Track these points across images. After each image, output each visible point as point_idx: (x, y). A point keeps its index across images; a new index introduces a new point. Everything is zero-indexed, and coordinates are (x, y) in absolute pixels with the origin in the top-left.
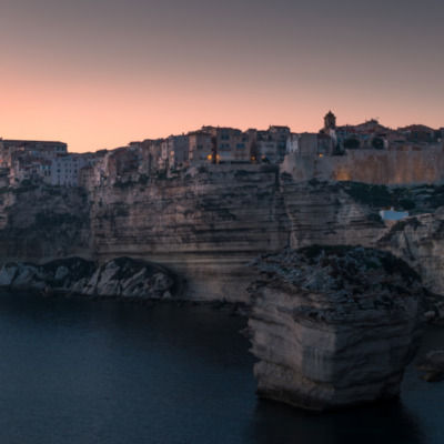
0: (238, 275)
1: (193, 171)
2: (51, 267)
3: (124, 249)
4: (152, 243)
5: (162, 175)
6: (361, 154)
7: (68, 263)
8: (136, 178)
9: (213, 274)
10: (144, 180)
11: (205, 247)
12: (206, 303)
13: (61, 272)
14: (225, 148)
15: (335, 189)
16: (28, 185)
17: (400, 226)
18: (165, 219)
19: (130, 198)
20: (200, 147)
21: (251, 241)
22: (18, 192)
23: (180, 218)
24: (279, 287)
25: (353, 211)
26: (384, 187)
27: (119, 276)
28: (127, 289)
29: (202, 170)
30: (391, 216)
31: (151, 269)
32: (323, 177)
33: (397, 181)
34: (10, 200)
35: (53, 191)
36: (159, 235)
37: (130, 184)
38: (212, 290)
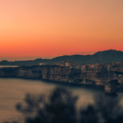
0: (102, 82)
1: (96, 69)
2: (76, 80)
3: (86, 78)
4: (90, 77)
5: (92, 69)
6: (116, 68)
7: (78, 79)
8: (88, 69)
9: (98, 82)
10: (89, 69)
11: (98, 78)
12: (98, 85)
13: (77, 81)
14: (100, 66)
15: (113, 72)
16: (73, 69)
17: (120, 77)
18: (92, 75)
19: (88, 72)
20: (97, 66)
21: (103, 78)
22: (71, 70)
23: (94, 75)
24: (107, 85)
25: (115, 75)
26: (119, 72)
27: (86, 82)
28: (87, 83)
29: (97, 69)
30: (120, 75)
31: (90, 81)
32: (112, 71)
33: (121, 71)
34: (70, 71)
35: (76, 70)
36: (91, 76)
37: (88, 70)
38: (98, 84)
